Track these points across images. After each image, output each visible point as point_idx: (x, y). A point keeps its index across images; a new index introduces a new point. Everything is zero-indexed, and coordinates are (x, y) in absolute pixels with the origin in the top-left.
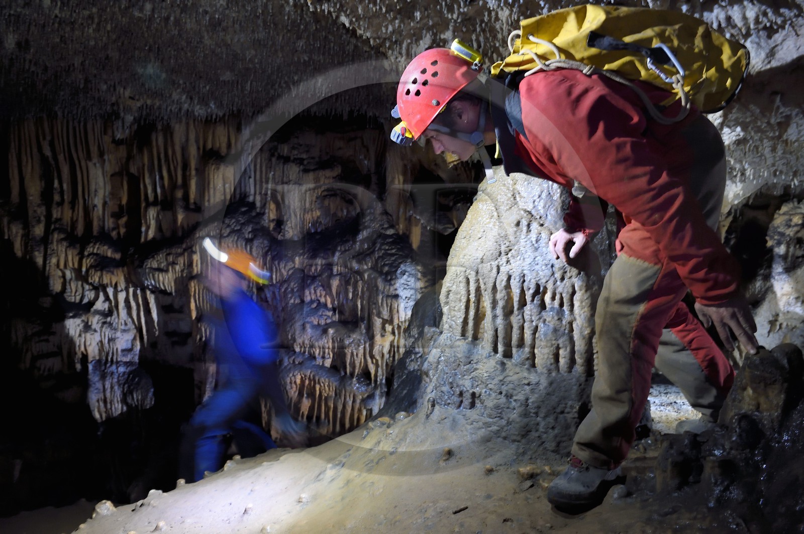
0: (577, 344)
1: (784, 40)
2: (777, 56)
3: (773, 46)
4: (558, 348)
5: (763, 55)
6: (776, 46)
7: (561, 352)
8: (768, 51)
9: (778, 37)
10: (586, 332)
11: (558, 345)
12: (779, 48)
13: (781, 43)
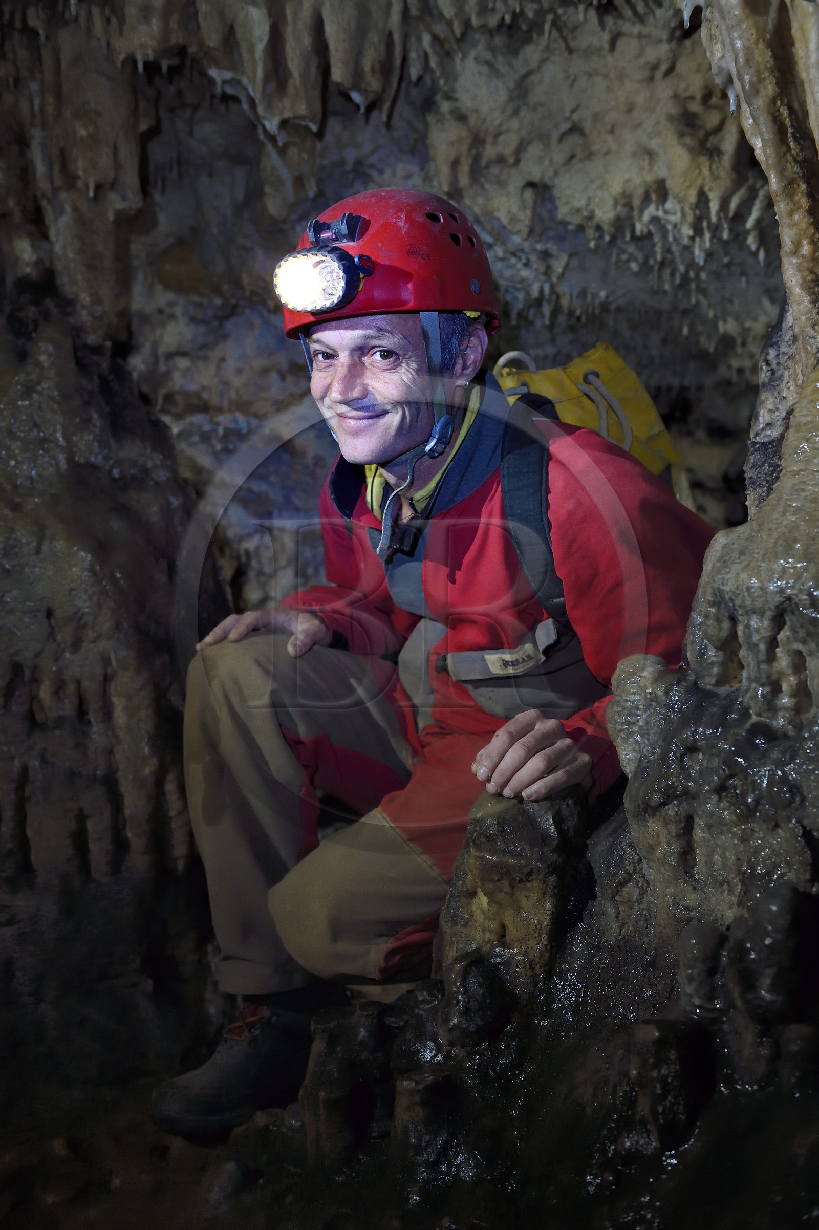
0: (127, 801)
1: (544, 61)
2: (533, 99)
3: (523, 71)
4: (82, 817)
5: (503, 96)
6: (530, 73)
7: (90, 825)
8: (512, 84)
9: (532, 53)
10: (147, 771)
11: (81, 810)
12: (535, 78)
13: (539, 67)
